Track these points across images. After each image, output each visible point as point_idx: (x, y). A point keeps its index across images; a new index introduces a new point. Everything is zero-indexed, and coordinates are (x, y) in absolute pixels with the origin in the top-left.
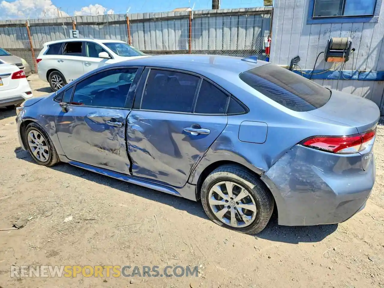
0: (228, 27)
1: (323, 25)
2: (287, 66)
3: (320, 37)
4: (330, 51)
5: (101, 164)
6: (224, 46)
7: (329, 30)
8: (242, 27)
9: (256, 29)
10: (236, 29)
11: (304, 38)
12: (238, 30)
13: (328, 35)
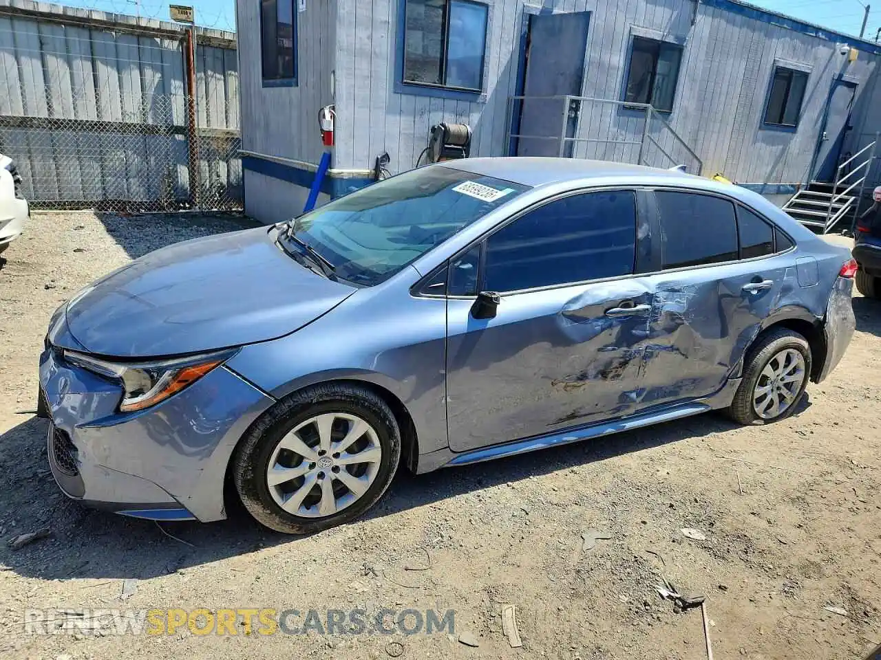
0: (61, 56)
1: (418, 98)
2: (369, 171)
3: (416, 119)
4: (446, 146)
5: (562, 420)
6: (55, 106)
7: (427, 109)
8: (106, 63)
9: (148, 72)
10: (89, 64)
11: (391, 118)
12: (94, 69)
13: (426, 116)
